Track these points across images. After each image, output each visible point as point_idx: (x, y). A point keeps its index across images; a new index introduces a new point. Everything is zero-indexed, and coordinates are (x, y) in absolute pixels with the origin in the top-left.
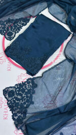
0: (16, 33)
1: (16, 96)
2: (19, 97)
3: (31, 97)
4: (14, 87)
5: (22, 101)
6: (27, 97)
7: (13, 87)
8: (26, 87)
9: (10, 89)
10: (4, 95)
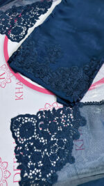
0: (28, 28)
1: (35, 136)
2: (42, 140)
3: (69, 146)
4: (35, 117)
5: (49, 151)
6: (60, 143)
7: (33, 116)
8: (59, 120)
9: (27, 120)
10: (11, 129)
